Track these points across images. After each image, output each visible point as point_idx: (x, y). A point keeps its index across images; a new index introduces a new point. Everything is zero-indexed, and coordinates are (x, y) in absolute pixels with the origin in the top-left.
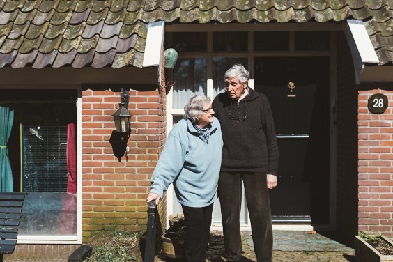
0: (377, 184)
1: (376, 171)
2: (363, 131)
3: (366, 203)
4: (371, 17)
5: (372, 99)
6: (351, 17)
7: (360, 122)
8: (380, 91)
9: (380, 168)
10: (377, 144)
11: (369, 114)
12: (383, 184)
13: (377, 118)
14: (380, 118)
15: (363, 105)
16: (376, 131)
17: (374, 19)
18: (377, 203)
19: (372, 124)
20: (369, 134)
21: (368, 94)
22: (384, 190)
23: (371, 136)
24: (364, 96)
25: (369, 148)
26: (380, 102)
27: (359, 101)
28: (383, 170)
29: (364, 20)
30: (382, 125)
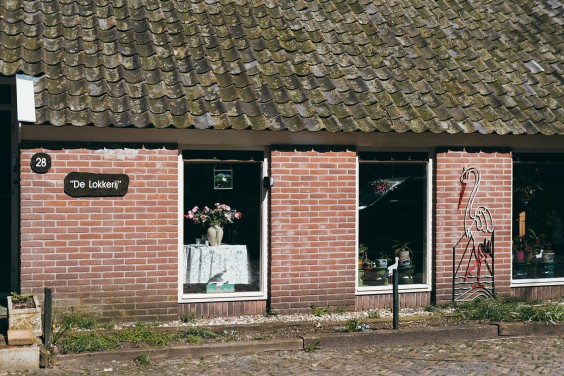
0: (40, 244)
1: (40, 231)
2: (26, 190)
3: (29, 265)
4: (43, 74)
5: (34, 158)
6: (21, 72)
7: (22, 182)
8: (44, 151)
9: (43, 228)
10: (40, 204)
11: (31, 173)
12: (46, 244)
13: (40, 178)
14: (44, 178)
15: (26, 164)
16: (40, 190)
17: (47, 75)
18: (40, 264)
19: (35, 184)
20: (32, 194)
21: (31, 153)
22: (47, 251)
23: (34, 196)
24: (27, 155)
25: (31, 208)
26: (43, 161)
27: (22, 160)
28: (46, 230)
29: (36, 76)
30: (46, 184)
